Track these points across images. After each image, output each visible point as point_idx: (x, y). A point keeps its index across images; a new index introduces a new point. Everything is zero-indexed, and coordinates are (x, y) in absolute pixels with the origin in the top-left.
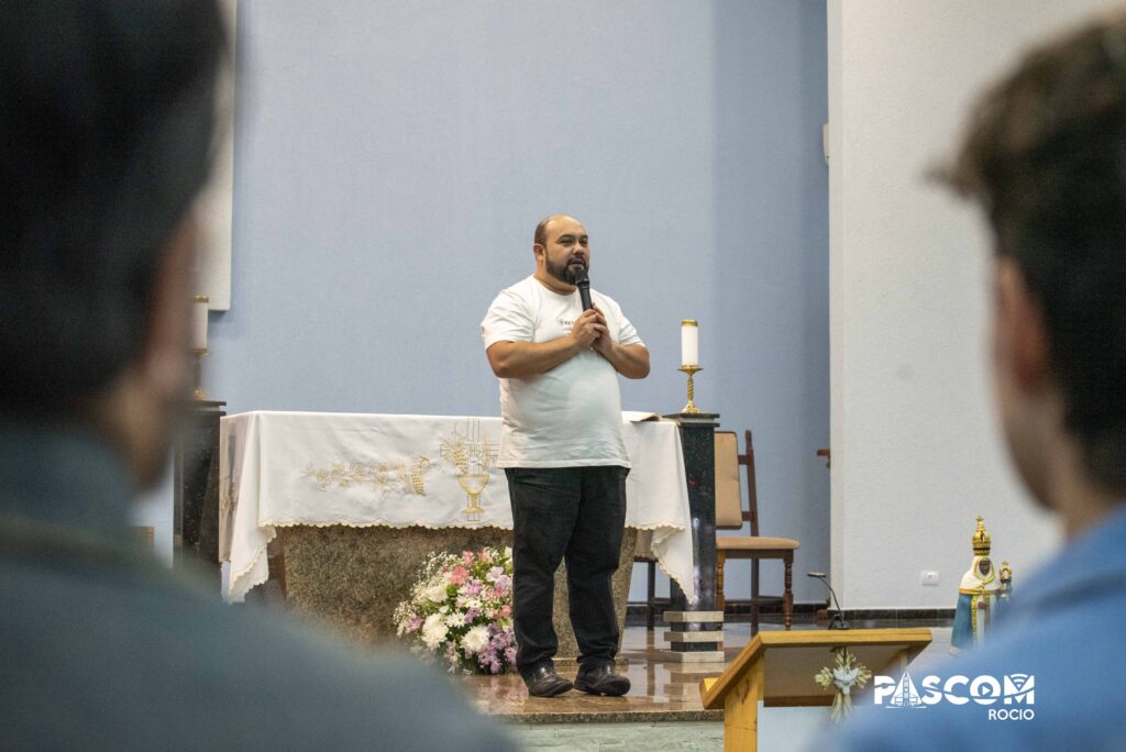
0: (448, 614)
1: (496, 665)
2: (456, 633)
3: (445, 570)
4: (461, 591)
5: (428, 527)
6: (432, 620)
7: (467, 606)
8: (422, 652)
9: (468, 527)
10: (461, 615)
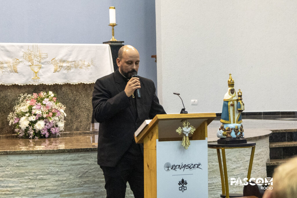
0: (29, 116)
1: (47, 135)
2: (32, 123)
3: (27, 100)
4: (34, 107)
5: (19, 85)
6: (23, 119)
7: (36, 113)
8: (19, 131)
9: (34, 84)
10: (34, 116)
